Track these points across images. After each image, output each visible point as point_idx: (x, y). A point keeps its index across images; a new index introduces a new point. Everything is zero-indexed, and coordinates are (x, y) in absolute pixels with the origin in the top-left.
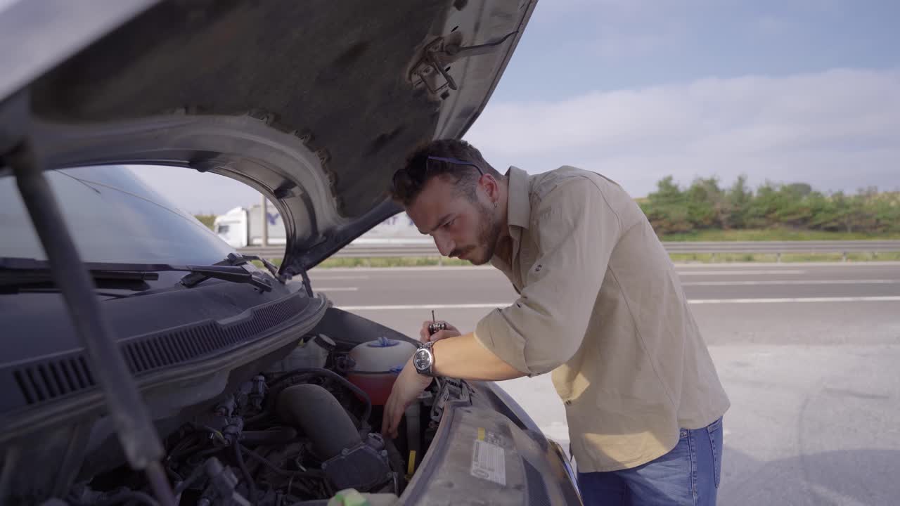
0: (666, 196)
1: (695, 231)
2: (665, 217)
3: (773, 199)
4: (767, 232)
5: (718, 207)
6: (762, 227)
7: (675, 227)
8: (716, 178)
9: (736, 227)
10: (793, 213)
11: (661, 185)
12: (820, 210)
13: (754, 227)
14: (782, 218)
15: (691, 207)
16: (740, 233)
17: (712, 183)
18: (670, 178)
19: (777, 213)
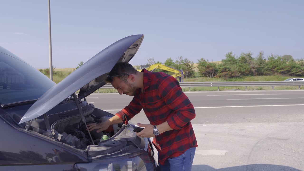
0: (230, 61)
1: (242, 76)
2: (229, 70)
3: (275, 62)
4: (272, 76)
5: (251, 66)
6: (270, 75)
7: (233, 75)
8: (251, 53)
9: (259, 75)
10: (282, 69)
11: (227, 56)
12: (294, 67)
13: (266, 75)
14: (278, 71)
15: (240, 66)
16: (260, 77)
17: (249, 55)
18: (231, 53)
19: (276, 69)
